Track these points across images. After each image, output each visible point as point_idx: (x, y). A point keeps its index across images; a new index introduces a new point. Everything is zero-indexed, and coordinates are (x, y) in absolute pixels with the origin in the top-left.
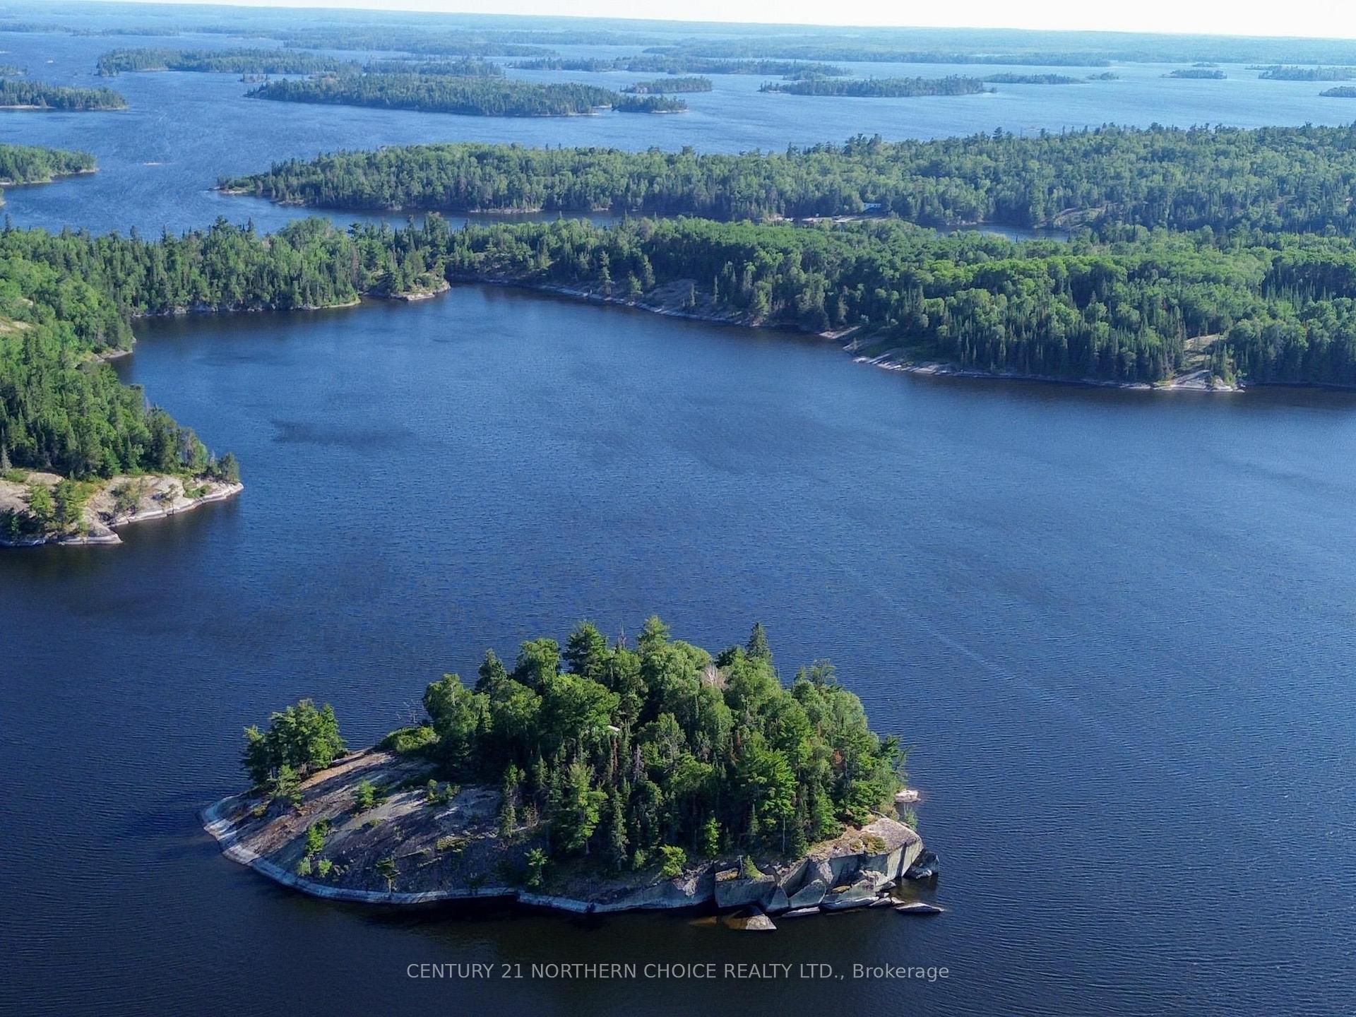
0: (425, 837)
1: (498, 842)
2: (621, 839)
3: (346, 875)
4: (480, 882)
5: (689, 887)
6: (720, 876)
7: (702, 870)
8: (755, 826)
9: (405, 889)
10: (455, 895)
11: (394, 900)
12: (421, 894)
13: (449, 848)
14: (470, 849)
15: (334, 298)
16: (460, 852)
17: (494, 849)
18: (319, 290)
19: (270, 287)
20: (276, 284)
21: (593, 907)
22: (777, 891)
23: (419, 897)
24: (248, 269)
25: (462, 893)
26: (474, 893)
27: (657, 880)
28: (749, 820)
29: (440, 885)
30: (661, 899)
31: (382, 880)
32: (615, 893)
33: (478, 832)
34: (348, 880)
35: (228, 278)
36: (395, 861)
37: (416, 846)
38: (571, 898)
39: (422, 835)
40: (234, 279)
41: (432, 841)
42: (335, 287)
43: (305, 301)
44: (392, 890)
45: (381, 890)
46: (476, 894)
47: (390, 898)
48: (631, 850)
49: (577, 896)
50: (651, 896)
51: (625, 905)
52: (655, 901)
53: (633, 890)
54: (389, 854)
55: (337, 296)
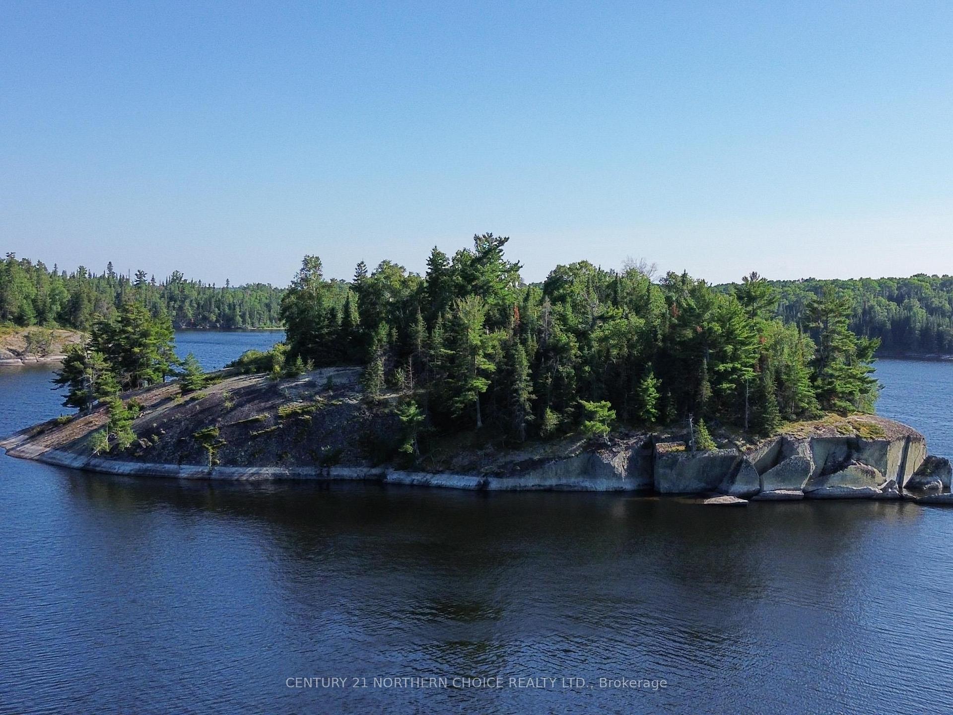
0: (263, 404)
1: (360, 409)
2: (525, 393)
3: (153, 448)
4: (333, 460)
5: (619, 461)
6: (661, 448)
7: (636, 443)
8: (706, 391)
9: (231, 461)
10: (299, 474)
11: (215, 475)
12: (253, 470)
13: (294, 414)
14: (321, 417)
15: (268, 321)
16: (308, 420)
17: (355, 417)
18: (256, 316)
19: (216, 309)
20: (221, 308)
21: (486, 483)
22: (743, 465)
23: (248, 473)
24: (200, 296)
25: (308, 471)
26: (325, 473)
27: (575, 450)
28: (698, 383)
29: (279, 460)
30: (581, 479)
31: (202, 451)
32: (517, 464)
33: (333, 398)
34: (155, 453)
35: (183, 302)
36: (220, 429)
37: (252, 412)
38: (457, 473)
39: (259, 402)
40: (187, 303)
41: (273, 408)
42: (270, 315)
43: (244, 322)
44: (214, 464)
45: (198, 463)
46: (328, 474)
47: (210, 473)
48: (538, 408)
49: (465, 471)
50: (567, 473)
51: (531, 481)
52: (573, 480)
53: (541, 462)
54: (213, 422)
55: (271, 321)
